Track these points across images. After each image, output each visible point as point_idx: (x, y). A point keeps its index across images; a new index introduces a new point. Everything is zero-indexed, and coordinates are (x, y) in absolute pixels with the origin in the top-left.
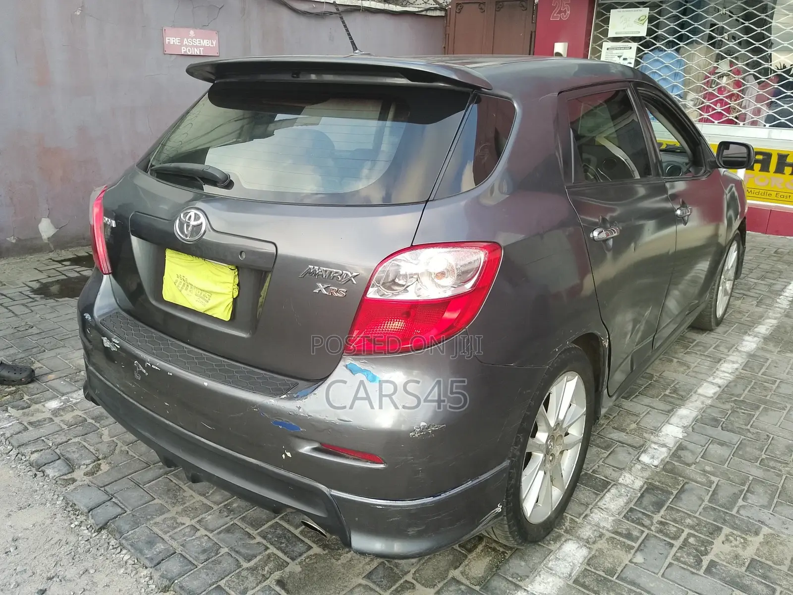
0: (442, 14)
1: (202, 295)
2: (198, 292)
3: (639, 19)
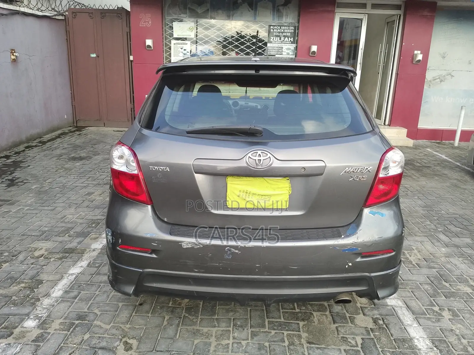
0: (63, 18)
1: (263, 199)
2: (259, 197)
3: (189, 28)
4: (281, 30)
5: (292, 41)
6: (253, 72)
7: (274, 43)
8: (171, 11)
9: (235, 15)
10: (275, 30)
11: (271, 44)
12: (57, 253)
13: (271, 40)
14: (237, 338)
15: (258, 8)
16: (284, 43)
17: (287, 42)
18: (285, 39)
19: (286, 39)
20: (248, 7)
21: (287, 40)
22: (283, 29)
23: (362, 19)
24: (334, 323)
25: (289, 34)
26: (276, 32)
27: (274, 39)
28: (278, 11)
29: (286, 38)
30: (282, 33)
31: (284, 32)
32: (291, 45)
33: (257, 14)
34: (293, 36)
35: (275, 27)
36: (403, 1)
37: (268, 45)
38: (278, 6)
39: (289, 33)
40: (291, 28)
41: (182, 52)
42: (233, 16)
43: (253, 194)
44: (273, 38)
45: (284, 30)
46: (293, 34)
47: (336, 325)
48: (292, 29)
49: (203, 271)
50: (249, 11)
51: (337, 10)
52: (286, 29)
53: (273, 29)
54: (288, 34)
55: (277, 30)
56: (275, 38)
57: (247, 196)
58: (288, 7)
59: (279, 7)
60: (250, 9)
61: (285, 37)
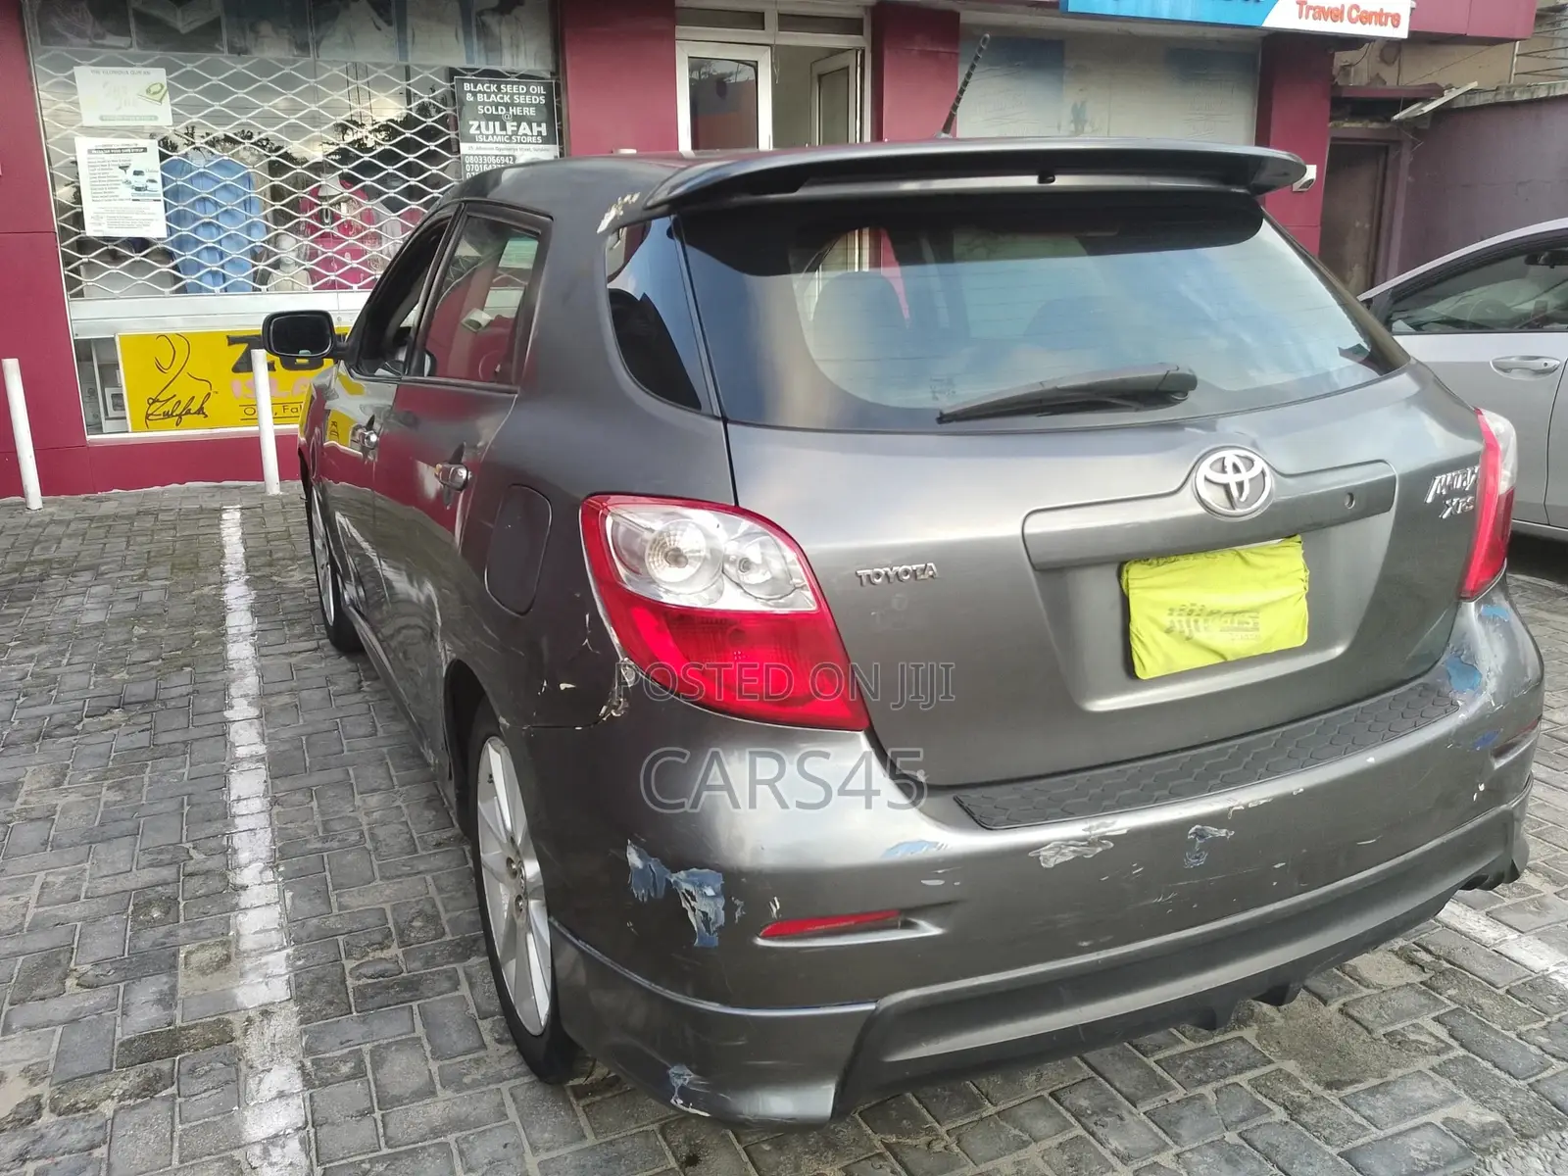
1: (1236, 625)
2: (1226, 622)
3: (148, 91)
4: (502, 98)
5: (544, 134)
6: (1030, 181)
7: (483, 142)
8: (55, 23)
9: (324, 43)
10: (480, 97)
11: (474, 145)
12: (104, 1072)
13: (473, 131)
14: (1136, 1154)
15: (410, 20)
16: (517, 143)
17: (529, 139)
18: (518, 127)
19: (522, 127)
20: (374, 14)
21: (525, 132)
22: (506, 93)
23: (754, 64)
24: (1325, 1003)
25: (531, 112)
26: (484, 104)
27: (479, 126)
28: (484, 31)
29: (524, 125)
30: (507, 106)
31: (513, 105)
32: (542, 150)
33: (409, 40)
34: (544, 116)
35: (479, 85)
36: (866, 7)
37: (464, 148)
38: (480, 13)
39: (530, 105)
40: (533, 90)
41: (127, 182)
42: (318, 44)
43: (1212, 613)
44: (476, 124)
45: (511, 98)
46: (545, 110)
47: (1335, 1006)
48: (539, 95)
49: (1109, 938)
50: (379, 29)
51: (681, 31)
52: (519, 94)
53: (474, 94)
54: (526, 111)
55: (489, 98)
56: (483, 124)
57: (1192, 623)
58: (517, 19)
59: (483, 18)
60: (381, 23)
61: (519, 119)
